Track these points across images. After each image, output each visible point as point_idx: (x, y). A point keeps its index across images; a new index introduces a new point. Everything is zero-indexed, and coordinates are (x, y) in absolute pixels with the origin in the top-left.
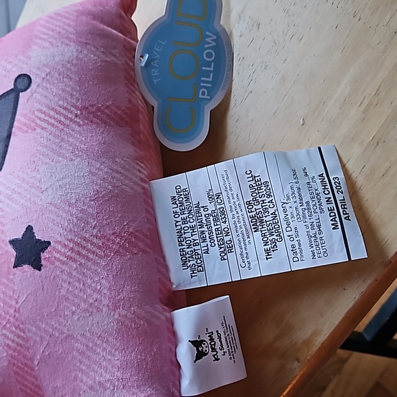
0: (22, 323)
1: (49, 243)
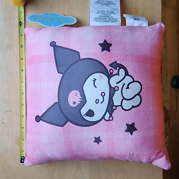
0: (126, 54)
1: (105, 40)
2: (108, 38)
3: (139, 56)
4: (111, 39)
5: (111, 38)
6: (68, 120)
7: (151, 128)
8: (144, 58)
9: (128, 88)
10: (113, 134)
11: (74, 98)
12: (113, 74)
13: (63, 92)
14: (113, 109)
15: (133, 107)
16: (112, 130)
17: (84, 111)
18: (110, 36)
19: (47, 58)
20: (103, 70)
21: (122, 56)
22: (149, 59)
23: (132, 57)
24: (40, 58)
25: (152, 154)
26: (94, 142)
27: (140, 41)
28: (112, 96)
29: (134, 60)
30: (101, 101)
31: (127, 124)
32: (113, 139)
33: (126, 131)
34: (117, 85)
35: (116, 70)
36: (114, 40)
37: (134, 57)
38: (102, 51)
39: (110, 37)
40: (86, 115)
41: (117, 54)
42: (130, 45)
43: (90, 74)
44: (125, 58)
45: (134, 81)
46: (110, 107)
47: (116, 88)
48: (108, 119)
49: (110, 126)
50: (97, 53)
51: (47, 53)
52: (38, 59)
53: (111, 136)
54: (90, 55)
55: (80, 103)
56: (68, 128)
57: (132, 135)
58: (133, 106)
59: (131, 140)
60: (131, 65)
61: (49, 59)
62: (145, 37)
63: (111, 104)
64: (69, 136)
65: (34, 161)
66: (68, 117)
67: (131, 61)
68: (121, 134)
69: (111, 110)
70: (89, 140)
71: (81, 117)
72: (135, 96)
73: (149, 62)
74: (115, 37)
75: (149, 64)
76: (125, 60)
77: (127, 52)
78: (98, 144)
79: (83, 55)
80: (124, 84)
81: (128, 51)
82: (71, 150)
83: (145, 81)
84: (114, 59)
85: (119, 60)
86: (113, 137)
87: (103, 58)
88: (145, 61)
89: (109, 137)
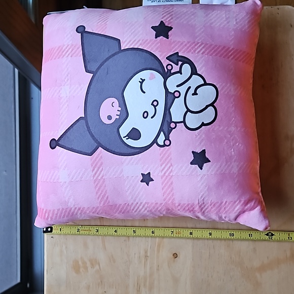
0: (194, 42)
1: (162, 21)
2: (167, 19)
3: (216, 46)
4: (171, 21)
5: (172, 18)
6: (100, 145)
7: (233, 160)
8: (224, 50)
9: (195, 94)
10: (171, 168)
11: (109, 109)
12: (172, 72)
13: (92, 101)
14: (171, 128)
15: (203, 124)
16: (169, 161)
17: (124, 130)
18: (170, 16)
19: (71, 49)
20: (157, 65)
21: (188, 45)
22: (232, 52)
23: (203, 47)
24: (60, 51)
25: (237, 203)
26: (141, 181)
27: (219, 24)
28: (169, 106)
29: (208, 51)
30: (151, 114)
31: (193, 152)
32: (172, 176)
33: (192, 163)
34: (178, 89)
35: (177, 65)
36: (176, 22)
37: (207, 47)
38: (156, 38)
39: (170, 18)
40: (127, 137)
41: (179, 42)
42: (203, 30)
43: (136, 71)
44: (193, 48)
45: (205, 84)
46: (166, 123)
47: (177, 94)
48: (163, 144)
49: (167, 155)
50: (147, 40)
51: (71, 42)
52: (58, 52)
53: (168, 172)
54: (137, 43)
55: (118, 117)
56: (99, 158)
57: (201, 169)
58: (203, 122)
59: (200, 178)
60: (202, 59)
61: (73, 52)
62: (227, 19)
63: (168, 118)
64: (101, 171)
65: (49, 215)
66: (99, 140)
67: (203, 53)
68: (184, 168)
69: (167, 130)
70: (133, 178)
71: (119, 141)
72: (207, 107)
73: (232, 56)
74: (178, 18)
75: (232, 59)
76: (192, 51)
77: (196, 40)
78: (148, 185)
79: (126, 43)
80: (190, 88)
81: (198, 38)
82: (105, 195)
83: (224, 84)
84: (174, 49)
85: (182, 51)
86: (170, 172)
87: (156, 47)
88: (225, 54)
89: (165, 173)
